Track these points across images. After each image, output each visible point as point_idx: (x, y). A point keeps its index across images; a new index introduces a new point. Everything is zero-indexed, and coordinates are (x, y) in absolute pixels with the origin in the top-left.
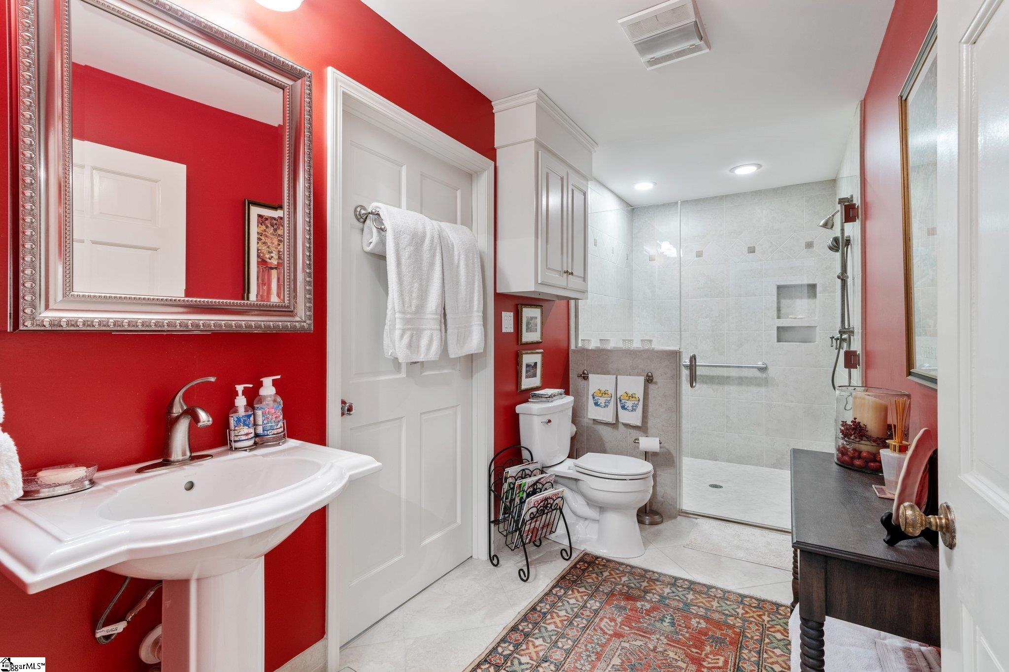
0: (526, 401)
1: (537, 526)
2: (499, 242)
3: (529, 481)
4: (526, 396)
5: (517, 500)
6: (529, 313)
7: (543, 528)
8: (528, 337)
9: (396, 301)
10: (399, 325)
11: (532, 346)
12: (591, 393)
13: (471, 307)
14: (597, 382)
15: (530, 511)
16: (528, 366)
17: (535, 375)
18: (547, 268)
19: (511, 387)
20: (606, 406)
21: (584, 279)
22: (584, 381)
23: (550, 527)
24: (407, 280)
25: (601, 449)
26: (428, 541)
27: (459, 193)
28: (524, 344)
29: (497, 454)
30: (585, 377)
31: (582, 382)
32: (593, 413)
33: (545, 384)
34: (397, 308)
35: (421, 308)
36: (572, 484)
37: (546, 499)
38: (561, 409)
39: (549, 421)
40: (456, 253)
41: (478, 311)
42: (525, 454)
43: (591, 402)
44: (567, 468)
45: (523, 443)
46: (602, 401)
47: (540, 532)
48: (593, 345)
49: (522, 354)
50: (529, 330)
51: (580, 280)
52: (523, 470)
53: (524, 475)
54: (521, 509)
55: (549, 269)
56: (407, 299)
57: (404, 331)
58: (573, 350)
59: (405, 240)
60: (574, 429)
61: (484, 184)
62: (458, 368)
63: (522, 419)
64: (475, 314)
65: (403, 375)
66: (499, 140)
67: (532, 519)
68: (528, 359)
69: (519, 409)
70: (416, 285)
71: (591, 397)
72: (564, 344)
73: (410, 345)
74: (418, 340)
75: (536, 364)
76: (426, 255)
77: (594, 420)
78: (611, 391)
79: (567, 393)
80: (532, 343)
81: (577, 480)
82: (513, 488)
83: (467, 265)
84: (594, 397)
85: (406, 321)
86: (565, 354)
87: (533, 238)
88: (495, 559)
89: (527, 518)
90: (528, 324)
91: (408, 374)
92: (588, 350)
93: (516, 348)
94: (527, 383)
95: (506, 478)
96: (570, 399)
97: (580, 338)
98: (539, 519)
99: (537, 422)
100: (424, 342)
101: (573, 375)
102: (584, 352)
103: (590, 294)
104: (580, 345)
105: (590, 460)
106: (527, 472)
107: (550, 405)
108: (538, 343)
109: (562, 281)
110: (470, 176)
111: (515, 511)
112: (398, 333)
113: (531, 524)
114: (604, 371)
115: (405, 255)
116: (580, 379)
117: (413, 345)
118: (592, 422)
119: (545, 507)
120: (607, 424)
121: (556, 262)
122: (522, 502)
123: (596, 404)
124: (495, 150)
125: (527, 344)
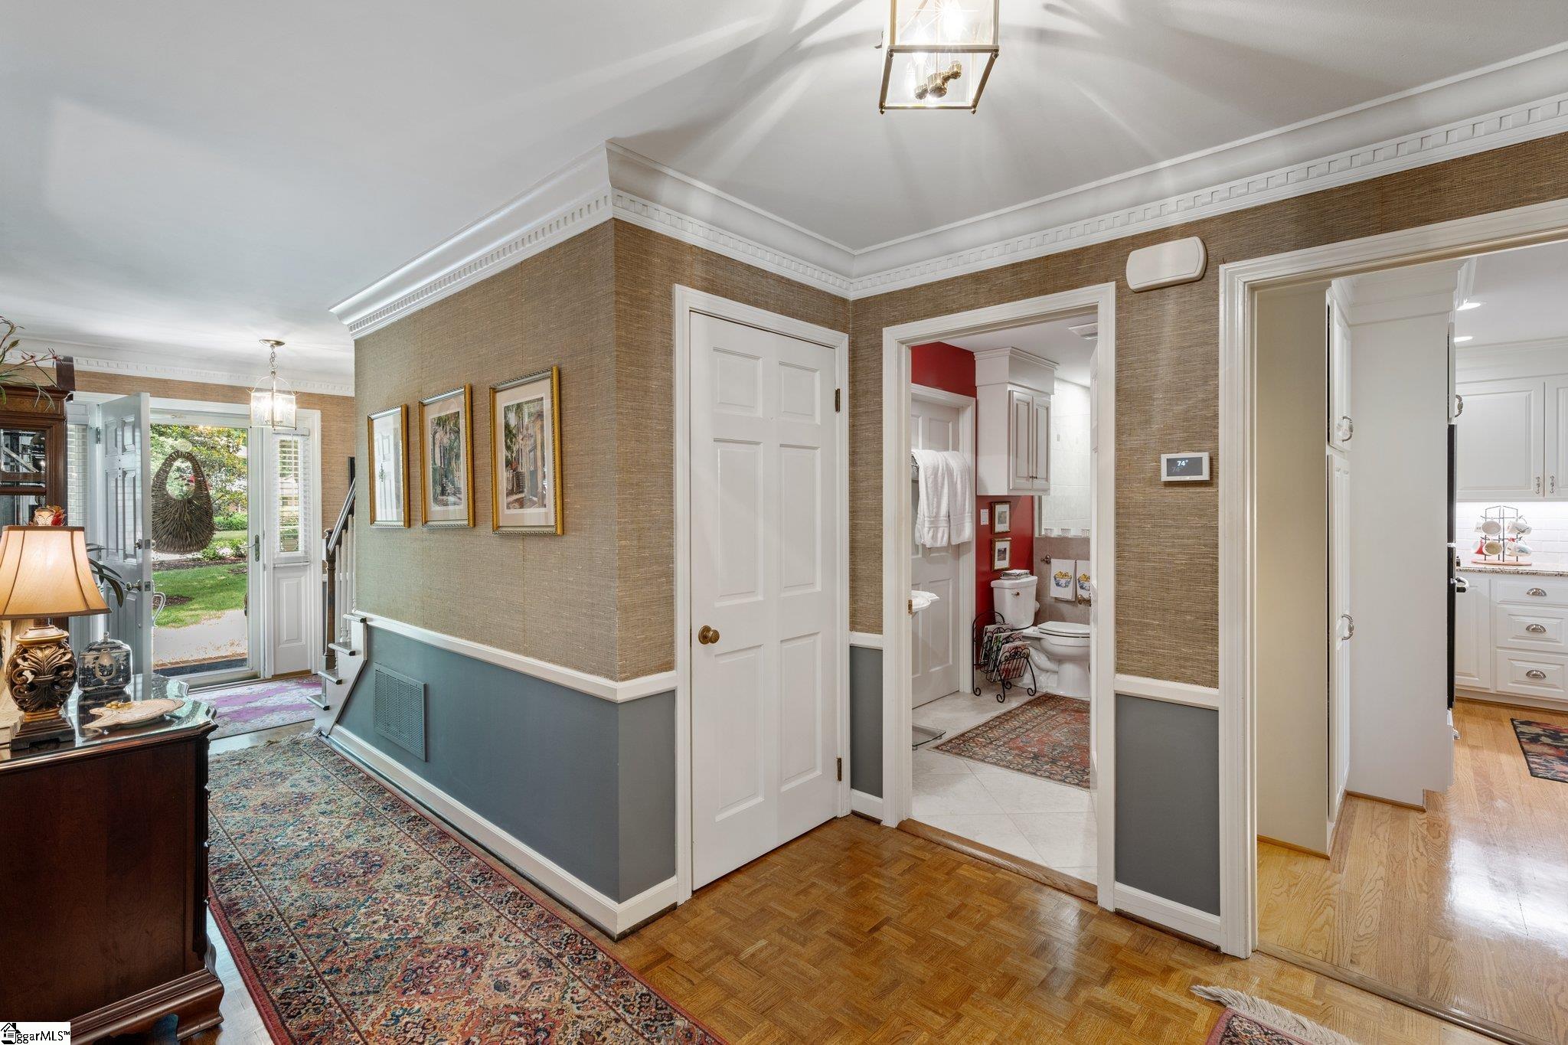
0: (999, 579)
1: (1010, 667)
2: (979, 458)
3: (1004, 635)
4: (999, 574)
5: (995, 648)
6: (1000, 509)
7: (1014, 670)
8: (999, 528)
9: (926, 507)
10: (927, 524)
11: (1003, 535)
12: (1053, 576)
13: (964, 510)
14: (1058, 566)
15: (1005, 655)
16: (999, 551)
17: (1004, 559)
18: (1017, 477)
19: (986, 568)
20: (1066, 586)
21: (1047, 479)
22: (1046, 565)
23: (1019, 673)
24: (931, 497)
25: (1061, 618)
26: (933, 670)
27: (950, 425)
28: (997, 534)
29: (977, 617)
30: (1048, 562)
31: (1045, 566)
32: (1055, 592)
33: (1013, 566)
34: (926, 515)
35: (938, 513)
36: (1036, 643)
37: (1017, 648)
38: (1027, 585)
39: (1018, 594)
40: (955, 474)
41: (968, 513)
42: (998, 618)
43: (1053, 582)
44: (1032, 631)
45: (997, 609)
46: (1063, 582)
47: (1011, 673)
48: (1056, 533)
49: (995, 542)
50: (1001, 522)
51: (1044, 482)
52: (998, 628)
53: (999, 630)
54: (997, 655)
55: (1019, 477)
56: (931, 509)
57: (930, 528)
58: (1037, 538)
59: (930, 472)
60: (1038, 605)
61: (966, 420)
62: (950, 551)
63: (996, 592)
64: (967, 514)
65: (920, 556)
66: (979, 381)
67: (1006, 660)
68: (1000, 545)
69: (994, 584)
70: (935, 499)
71: (1052, 579)
72: (1028, 533)
73: (933, 537)
74: (937, 532)
75: (1005, 549)
76: (940, 480)
77: (1056, 598)
78: (1071, 573)
79: (1032, 573)
80: (1003, 533)
81: (1039, 639)
82: (992, 640)
83: (962, 482)
84: (1055, 579)
85: (932, 522)
86: (1031, 540)
87: (1006, 456)
88: (978, 691)
89: (1003, 659)
90: (1000, 517)
91: (924, 555)
92: (1050, 538)
93: (989, 536)
94: (999, 564)
95: (986, 633)
96: (1035, 578)
97: (1043, 527)
98: (1011, 662)
99: (1008, 595)
100: (940, 535)
101: (1036, 560)
102: (1047, 540)
103: (1052, 492)
104: (1043, 533)
105: (1049, 625)
106: (1001, 630)
107: (1017, 581)
108: (1007, 532)
109: (1027, 484)
110: (957, 411)
111: (993, 656)
112: (926, 529)
113: (1005, 664)
114: (1065, 556)
115: (930, 481)
116: (1043, 563)
117: (934, 538)
118: (1053, 600)
119: (1016, 653)
120: (1067, 602)
121: (1023, 471)
122: (999, 650)
123: (1058, 584)
124: (975, 388)
125: (999, 533)
